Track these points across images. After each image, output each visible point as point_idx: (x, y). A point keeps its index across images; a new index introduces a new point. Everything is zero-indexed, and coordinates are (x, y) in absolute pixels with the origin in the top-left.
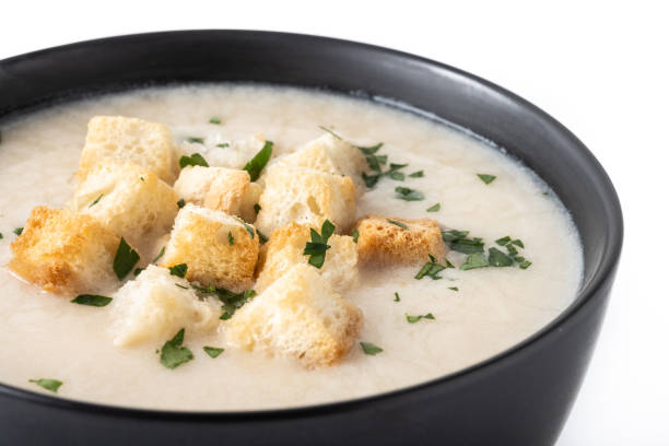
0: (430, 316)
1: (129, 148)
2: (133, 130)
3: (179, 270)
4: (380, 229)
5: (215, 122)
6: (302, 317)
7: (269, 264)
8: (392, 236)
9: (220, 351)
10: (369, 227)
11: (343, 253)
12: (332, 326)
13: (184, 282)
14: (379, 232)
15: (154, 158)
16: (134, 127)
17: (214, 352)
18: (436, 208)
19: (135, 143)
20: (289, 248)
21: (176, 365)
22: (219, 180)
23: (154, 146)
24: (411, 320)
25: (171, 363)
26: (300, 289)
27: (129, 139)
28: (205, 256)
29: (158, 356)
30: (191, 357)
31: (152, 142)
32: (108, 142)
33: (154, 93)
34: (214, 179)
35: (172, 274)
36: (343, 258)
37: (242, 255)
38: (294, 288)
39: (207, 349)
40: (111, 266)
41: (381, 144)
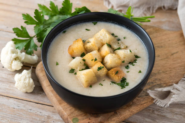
0: (102, 85)
30: (73, 72)
41: (140, 57)
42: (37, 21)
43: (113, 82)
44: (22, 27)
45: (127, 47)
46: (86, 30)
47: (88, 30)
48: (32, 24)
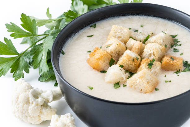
0: (170, 81)
1: (119, 33)
2: (121, 29)
3: (122, 66)
4: (168, 60)
5: (142, 26)
6: (143, 81)
7: (141, 67)
8: (170, 62)
9: (126, 86)
10: (166, 59)
11: (157, 66)
12: (149, 83)
13: (122, 69)
14: (167, 61)
15: (125, 36)
16: (121, 28)
17: (124, 86)
18: (182, 54)
19: (121, 32)
20: (145, 64)
21: (117, 88)
22: (136, 43)
23: (125, 33)
24: (166, 82)
25: (116, 87)
26: (143, 75)
27: (120, 31)
28: (127, 63)
29: (114, 85)
30: (120, 86)
31: (124, 32)
32: (115, 31)
33: (131, 17)
34: (135, 43)
35: (120, 66)
36: (156, 67)
37: (135, 64)
38: (142, 75)
39: (124, 85)
40: (109, 63)
41: (177, 35)
42: (29, 32)
43: (178, 71)
44: (6, 39)
45: (152, 33)
46: (88, 36)
47: (91, 36)
48: (21, 36)
